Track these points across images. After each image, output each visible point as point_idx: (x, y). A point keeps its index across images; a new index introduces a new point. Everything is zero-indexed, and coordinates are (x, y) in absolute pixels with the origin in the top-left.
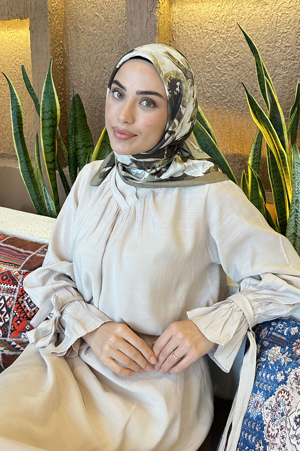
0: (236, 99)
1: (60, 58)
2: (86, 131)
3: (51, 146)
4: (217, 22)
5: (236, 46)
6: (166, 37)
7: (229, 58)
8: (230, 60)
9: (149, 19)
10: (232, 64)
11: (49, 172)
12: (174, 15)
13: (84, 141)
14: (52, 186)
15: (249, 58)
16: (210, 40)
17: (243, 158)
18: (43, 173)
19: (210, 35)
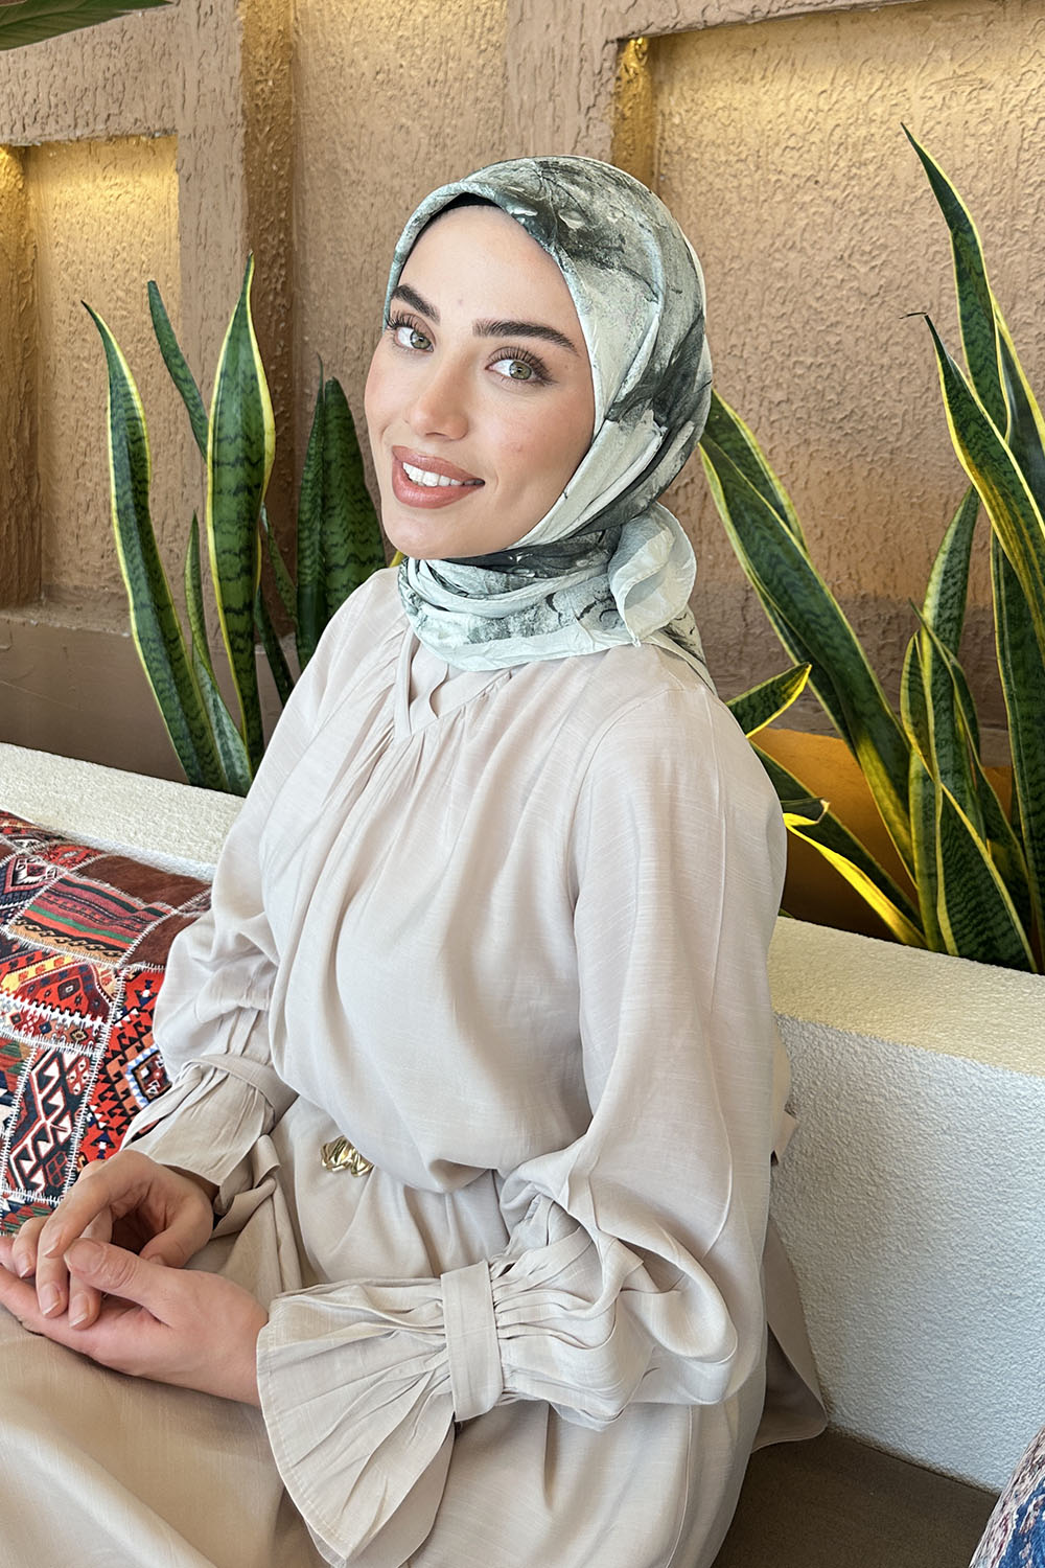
0: (875, 412)
1: (276, 270)
2: (358, 506)
3: (242, 556)
4: (813, 148)
5: (877, 228)
7: (854, 268)
8: (856, 277)
9: (583, 133)
10: (864, 289)
11: (232, 644)
12: (668, 125)
13: (353, 542)
14: (241, 691)
15: (923, 270)
16: (790, 210)
17: (893, 612)
18: (211, 650)
19: (788, 190)
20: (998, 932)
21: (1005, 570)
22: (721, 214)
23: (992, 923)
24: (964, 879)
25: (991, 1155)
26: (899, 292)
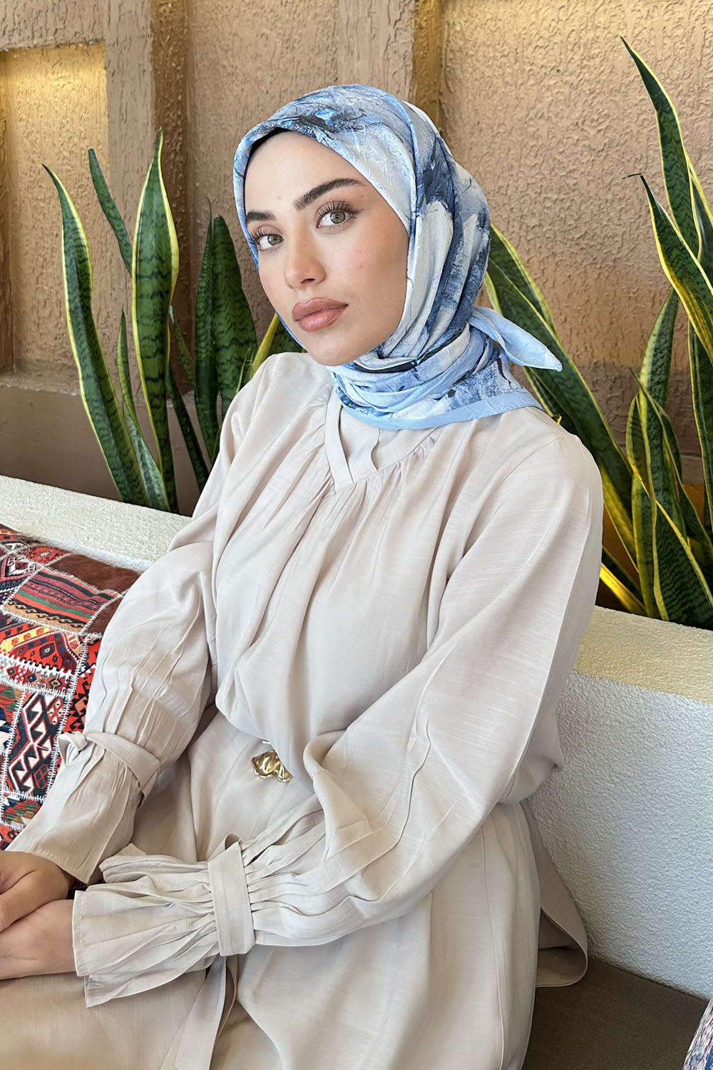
0: (602, 232)
1: (175, 137)
2: (238, 305)
3: (157, 341)
4: (556, 46)
5: (602, 103)
6: (432, 83)
7: (586, 131)
8: (587, 138)
9: (391, 41)
10: (593, 146)
11: (151, 402)
12: (452, 31)
13: (235, 330)
14: (158, 435)
15: (635, 132)
16: (540, 90)
17: (617, 374)
18: (136, 405)
19: (538, 76)
20: (696, 604)
21: (699, 349)
22: (490, 93)
23: (692, 597)
24: (672, 567)
25: (695, 762)
26: (618, 148)
